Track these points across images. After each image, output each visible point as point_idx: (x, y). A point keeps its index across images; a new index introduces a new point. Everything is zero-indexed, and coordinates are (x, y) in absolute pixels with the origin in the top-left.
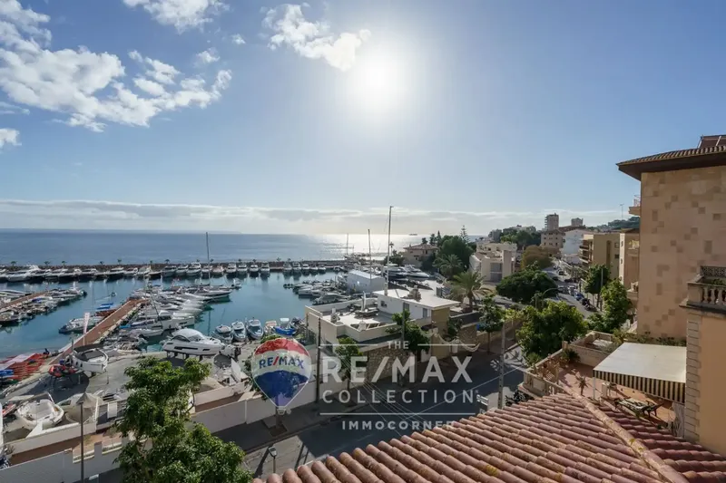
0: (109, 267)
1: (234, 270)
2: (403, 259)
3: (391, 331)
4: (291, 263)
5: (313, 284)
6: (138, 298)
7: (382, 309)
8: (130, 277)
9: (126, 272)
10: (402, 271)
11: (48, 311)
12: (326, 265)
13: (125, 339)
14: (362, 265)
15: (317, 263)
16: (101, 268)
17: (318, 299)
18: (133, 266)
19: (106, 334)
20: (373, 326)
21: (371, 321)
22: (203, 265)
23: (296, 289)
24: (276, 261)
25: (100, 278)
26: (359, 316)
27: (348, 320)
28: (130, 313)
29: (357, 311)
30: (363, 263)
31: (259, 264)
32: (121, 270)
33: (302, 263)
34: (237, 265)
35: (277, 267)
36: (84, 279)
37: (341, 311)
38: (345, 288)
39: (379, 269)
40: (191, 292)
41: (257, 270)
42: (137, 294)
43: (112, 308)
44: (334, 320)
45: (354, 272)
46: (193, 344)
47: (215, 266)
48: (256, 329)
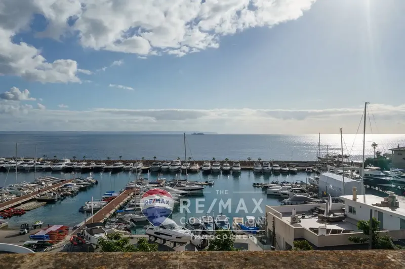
0: (113, 162)
1: (209, 168)
2: (389, 161)
3: (356, 240)
4: (262, 163)
5: (282, 184)
6: (132, 188)
7: (350, 215)
8: (127, 171)
9: (125, 167)
10: (387, 175)
11: (73, 194)
12: (297, 166)
13: (121, 221)
14: (338, 166)
15: (288, 164)
16: (108, 162)
17: (286, 201)
18: (130, 162)
19: (108, 215)
20: (334, 231)
21: (335, 227)
22: (182, 162)
23: (265, 188)
24: (247, 160)
25: (107, 170)
26: (322, 220)
27: (309, 223)
28: (125, 200)
29: (321, 215)
30: (339, 164)
31: (231, 163)
32: (120, 165)
33: (272, 163)
34: (212, 163)
35: (248, 166)
36: (97, 170)
37: (304, 214)
38: (317, 191)
39: (358, 173)
40: (172, 186)
41: (229, 168)
42: (132, 185)
43: (114, 195)
44: (294, 221)
45: (327, 174)
46: (168, 231)
47: (192, 163)
48: (223, 223)
